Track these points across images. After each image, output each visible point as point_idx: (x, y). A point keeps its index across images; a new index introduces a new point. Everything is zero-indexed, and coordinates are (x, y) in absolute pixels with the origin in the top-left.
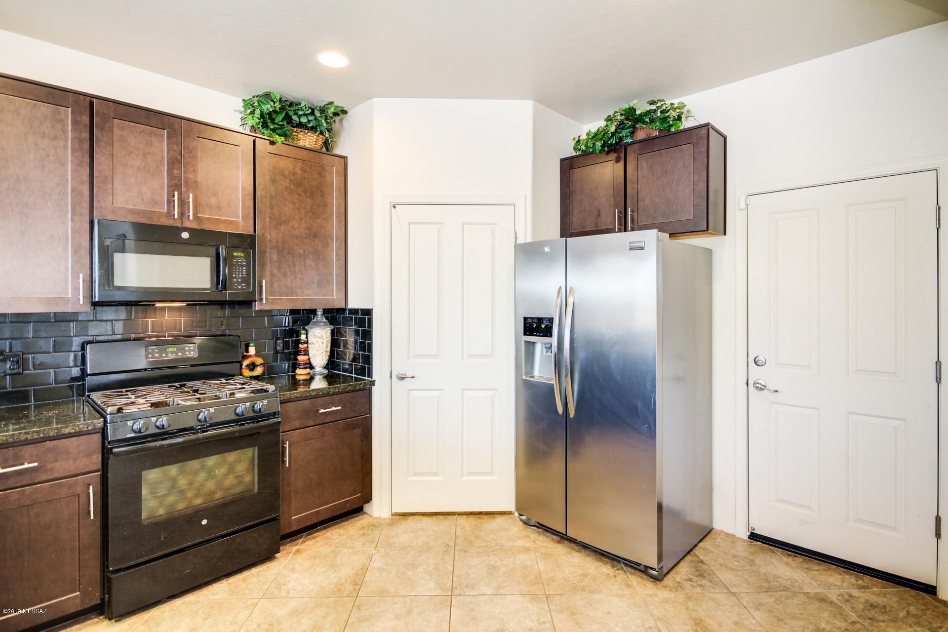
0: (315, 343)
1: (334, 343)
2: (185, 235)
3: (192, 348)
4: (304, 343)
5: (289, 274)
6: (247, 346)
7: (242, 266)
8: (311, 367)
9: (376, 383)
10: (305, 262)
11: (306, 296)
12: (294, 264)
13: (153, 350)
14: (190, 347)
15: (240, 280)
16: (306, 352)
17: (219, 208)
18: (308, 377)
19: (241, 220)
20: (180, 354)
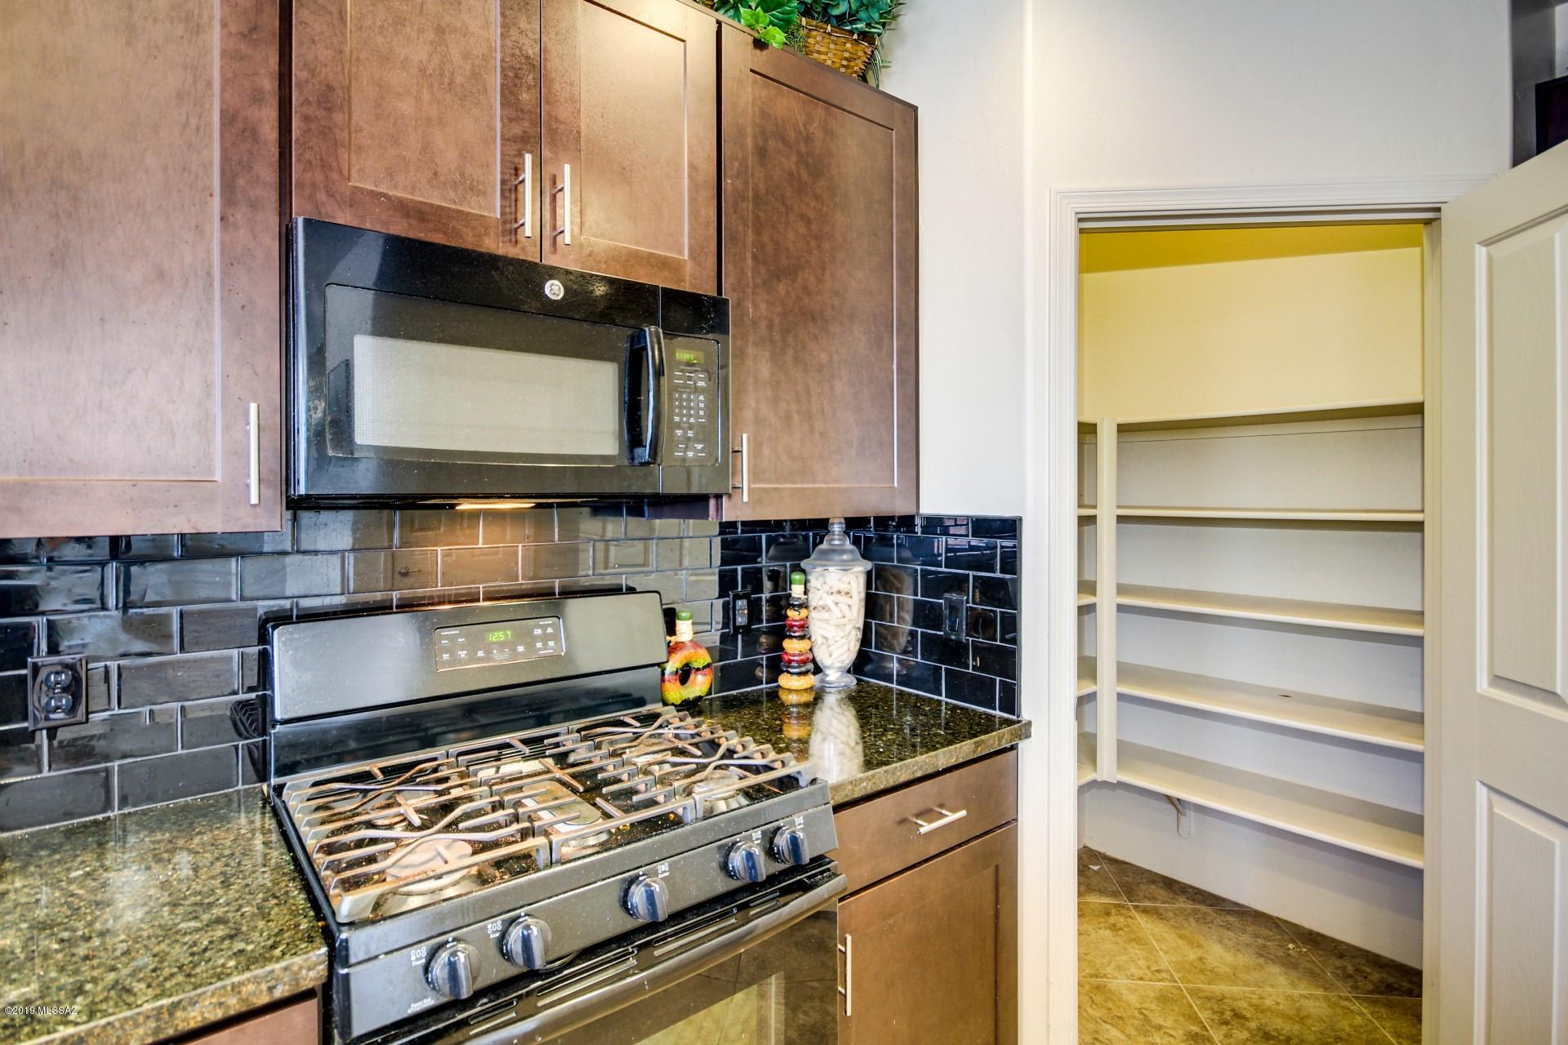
0: (832, 606)
1: (873, 607)
2: (554, 290)
3: (550, 630)
4: (801, 606)
5: (796, 416)
7: (697, 390)
8: (818, 670)
10: (832, 388)
11: (835, 481)
12: (808, 392)
13: (452, 638)
14: (546, 628)
15: (690, 434)
16: (805, 631)
18: (809, 697)
19: (686, 258)
20: (521, 649)
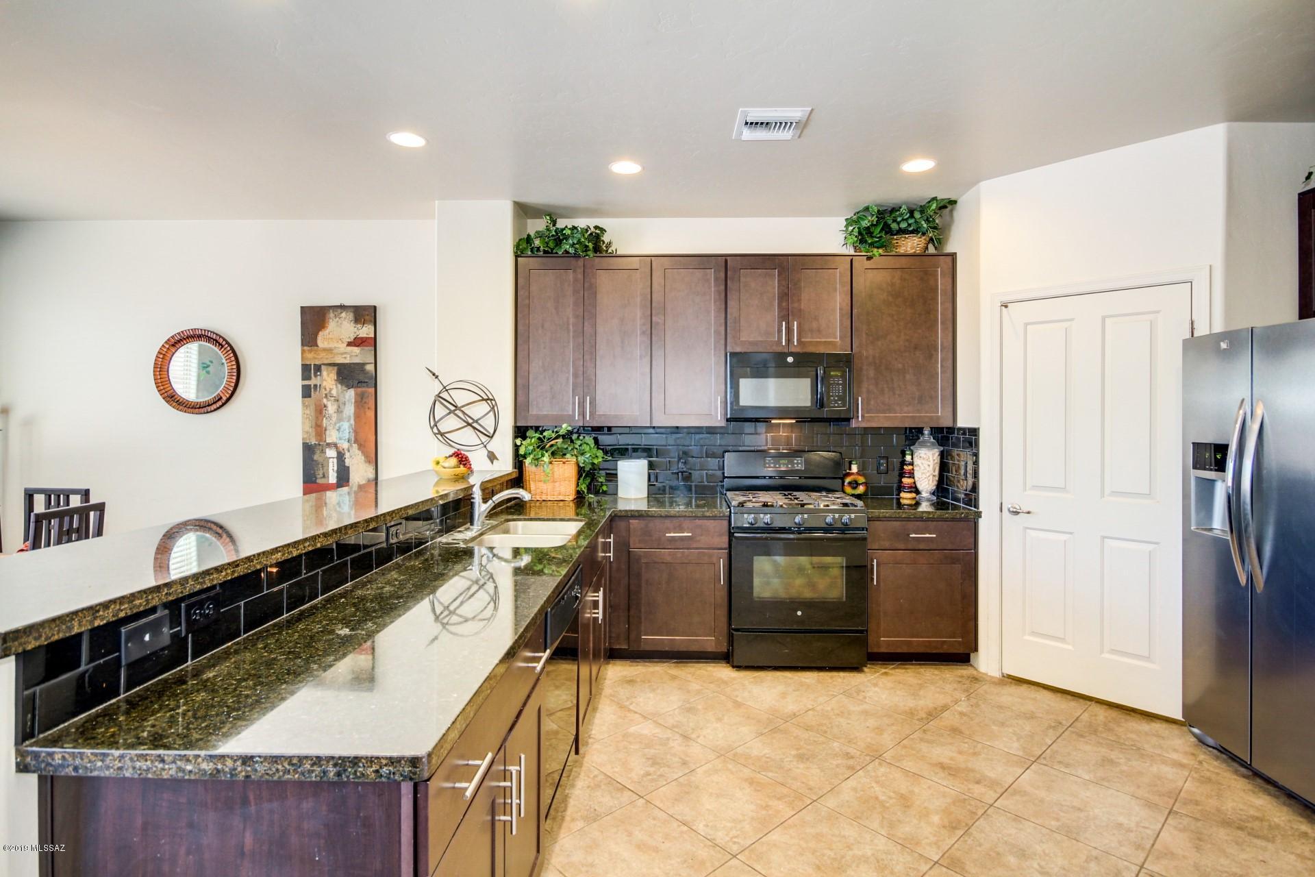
0: (920, 465)
1: (944, 467)
2: (790, 359)
4: (909, 464)
5: (886, 390)
6: (850, 463)
7: (838, 384)
8: (917, 492)
9: (983, 515)
10: (904, 377)
11: (905, 413)
12: (892, 380)
14: (798, 460)
15: (836, 398)
16: (911, 475)
17: (819, 331)
18: (914, 502)
19: (838, 339)
20: (790, 466)
